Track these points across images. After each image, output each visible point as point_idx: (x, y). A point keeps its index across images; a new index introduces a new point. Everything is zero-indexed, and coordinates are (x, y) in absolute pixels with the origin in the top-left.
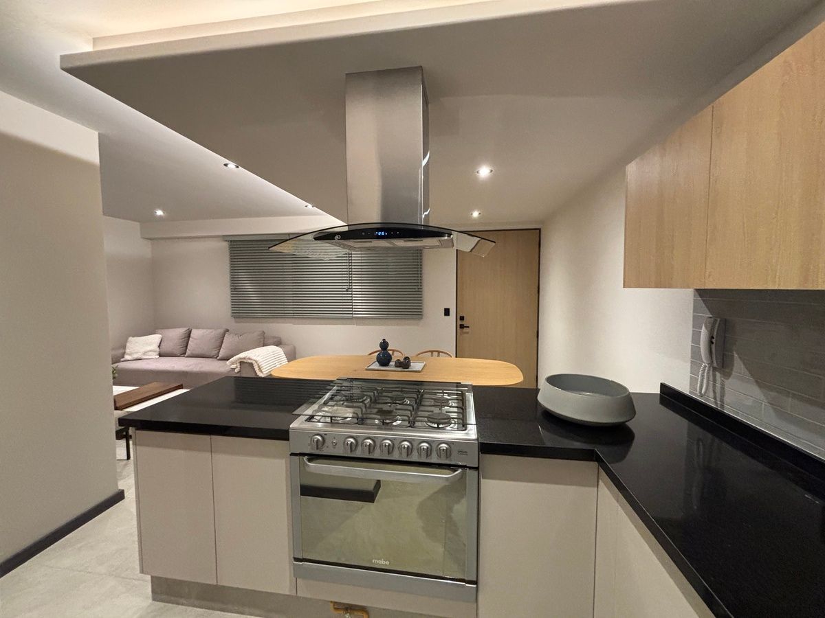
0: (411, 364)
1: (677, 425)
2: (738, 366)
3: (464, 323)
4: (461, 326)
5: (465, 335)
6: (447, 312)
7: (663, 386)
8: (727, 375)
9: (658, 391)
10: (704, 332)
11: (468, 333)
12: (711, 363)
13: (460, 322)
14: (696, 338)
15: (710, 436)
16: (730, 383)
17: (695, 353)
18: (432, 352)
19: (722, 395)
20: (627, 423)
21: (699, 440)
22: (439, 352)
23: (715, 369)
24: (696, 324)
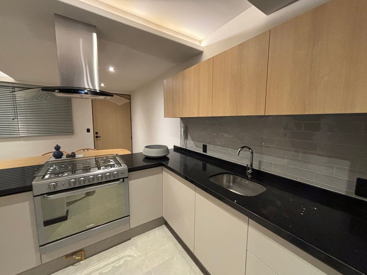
0: (76, 155)
1: (178, 155)
2: (189, 137)
3: (98, 135)
4: (97, 136)
5: (99, 141)
6: (88, 130)
7: (174, 146)
8: (187, 140)
9: (173, 148)
10: (183, 129)
11: (100, 140)
12: (184, 137)
13: (95, 135)
14: (181, 130)
15: (185, 156)
16: (188, 141)
17: (181, 135)
18: (84, 150)
19: (186, 146)
20: (167, 156)
21: (183, 157)
22: (88, 149)
23: (185, 139)
24: (181, 128)
